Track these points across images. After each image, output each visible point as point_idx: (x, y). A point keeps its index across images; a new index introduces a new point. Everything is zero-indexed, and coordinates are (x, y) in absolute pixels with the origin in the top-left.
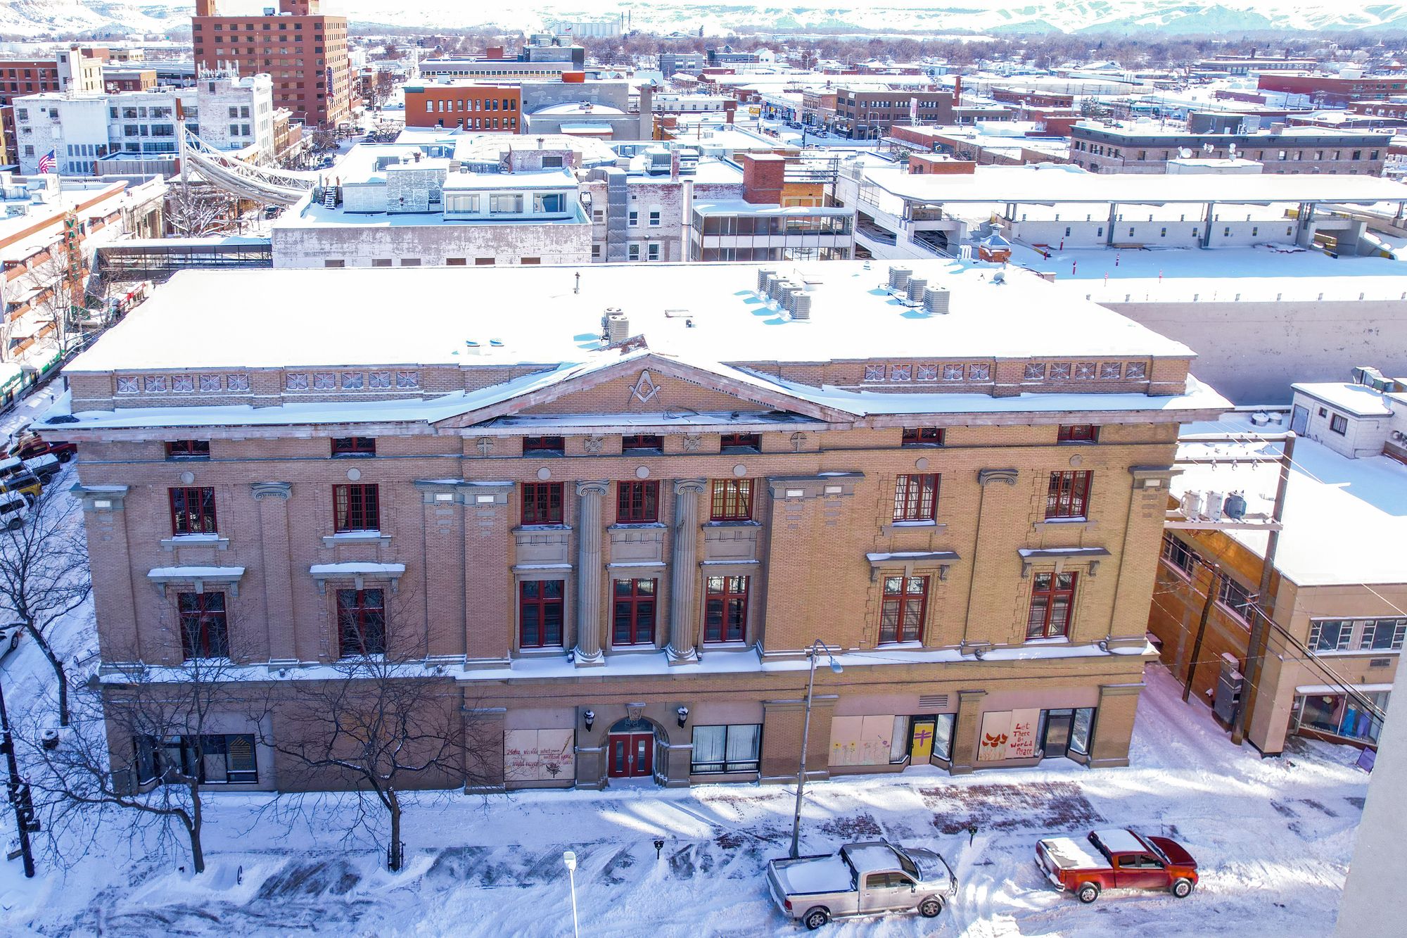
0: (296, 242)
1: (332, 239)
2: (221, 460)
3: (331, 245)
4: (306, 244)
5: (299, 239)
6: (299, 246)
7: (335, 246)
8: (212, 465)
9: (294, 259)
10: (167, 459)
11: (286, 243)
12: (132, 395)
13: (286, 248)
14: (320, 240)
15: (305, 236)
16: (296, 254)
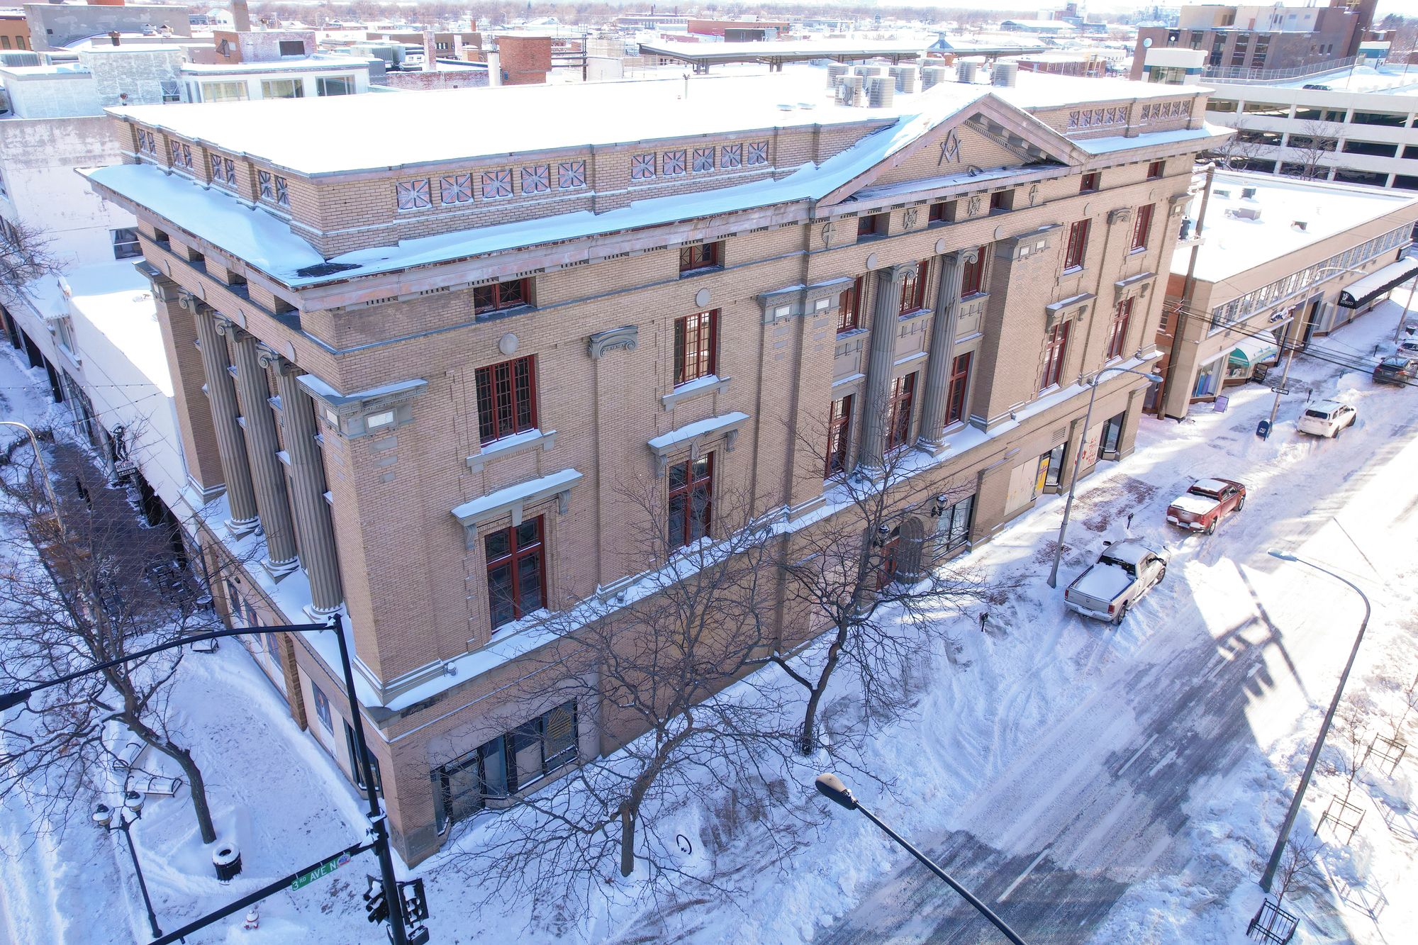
0: (42, 143)
1: (102, 135)
2: (554, 306)
3: (103, 144)
4: (61, 145)
5: (46, 138)
6: (49, 149)
7: (109, 145)
8: (542, 317)
9: (44, 170)
10: (478, 320)
11: (25, 144)
12: (423, 214)
13: (25, 153)
14: (82, 136)
15: (57, 132)
16: (45, 161)
